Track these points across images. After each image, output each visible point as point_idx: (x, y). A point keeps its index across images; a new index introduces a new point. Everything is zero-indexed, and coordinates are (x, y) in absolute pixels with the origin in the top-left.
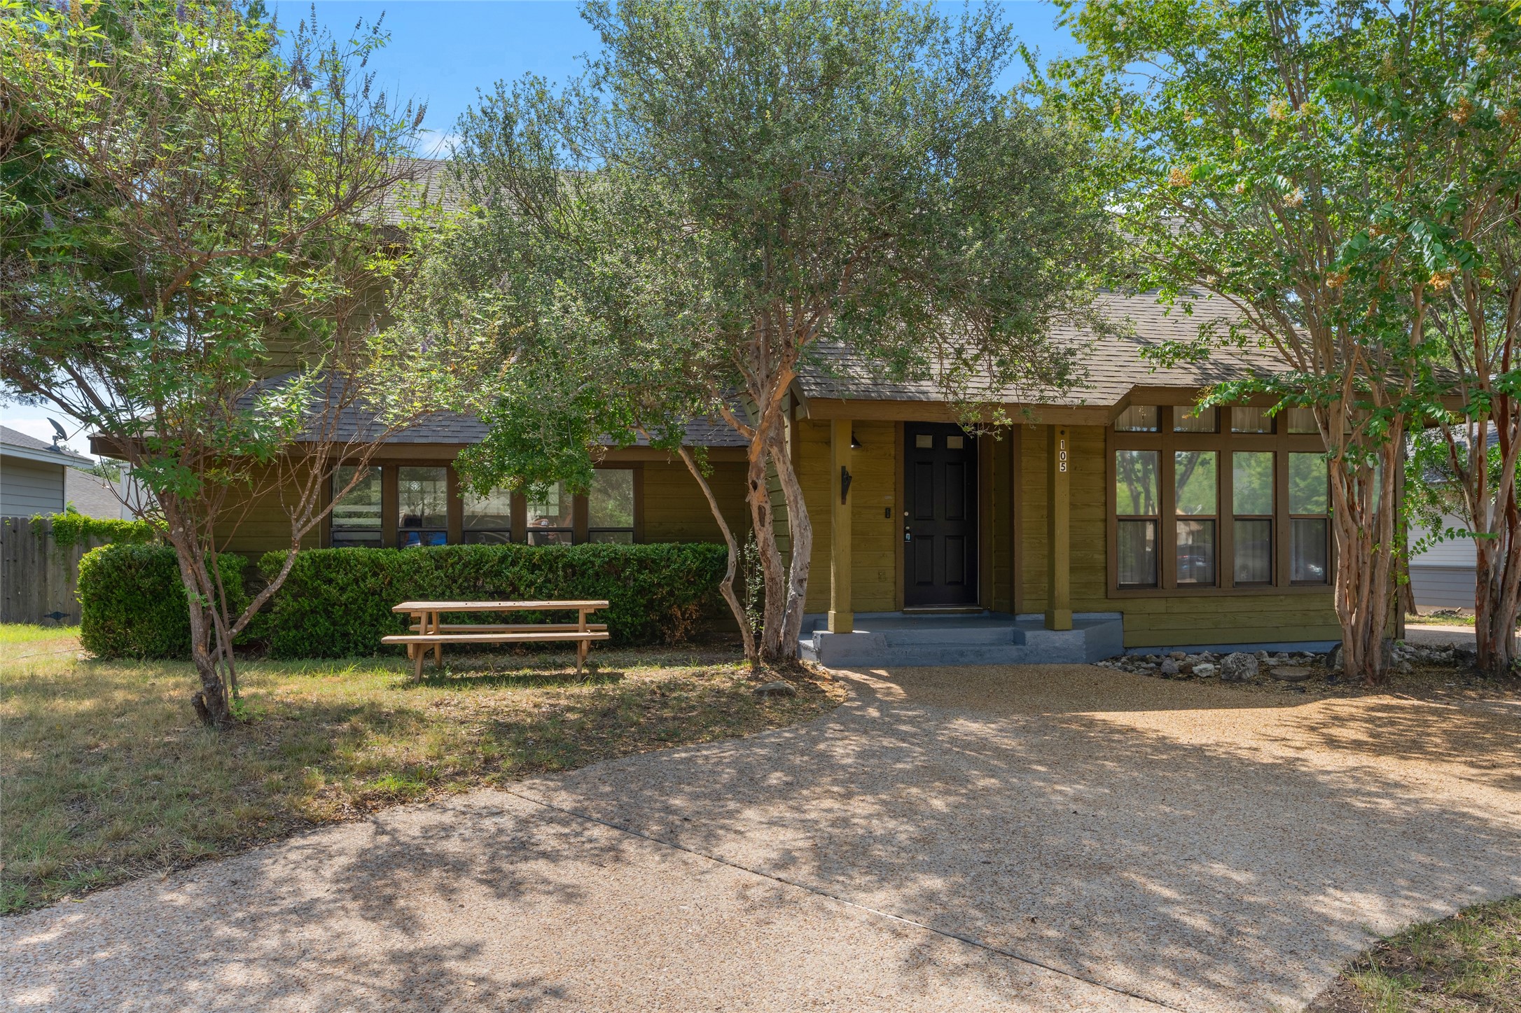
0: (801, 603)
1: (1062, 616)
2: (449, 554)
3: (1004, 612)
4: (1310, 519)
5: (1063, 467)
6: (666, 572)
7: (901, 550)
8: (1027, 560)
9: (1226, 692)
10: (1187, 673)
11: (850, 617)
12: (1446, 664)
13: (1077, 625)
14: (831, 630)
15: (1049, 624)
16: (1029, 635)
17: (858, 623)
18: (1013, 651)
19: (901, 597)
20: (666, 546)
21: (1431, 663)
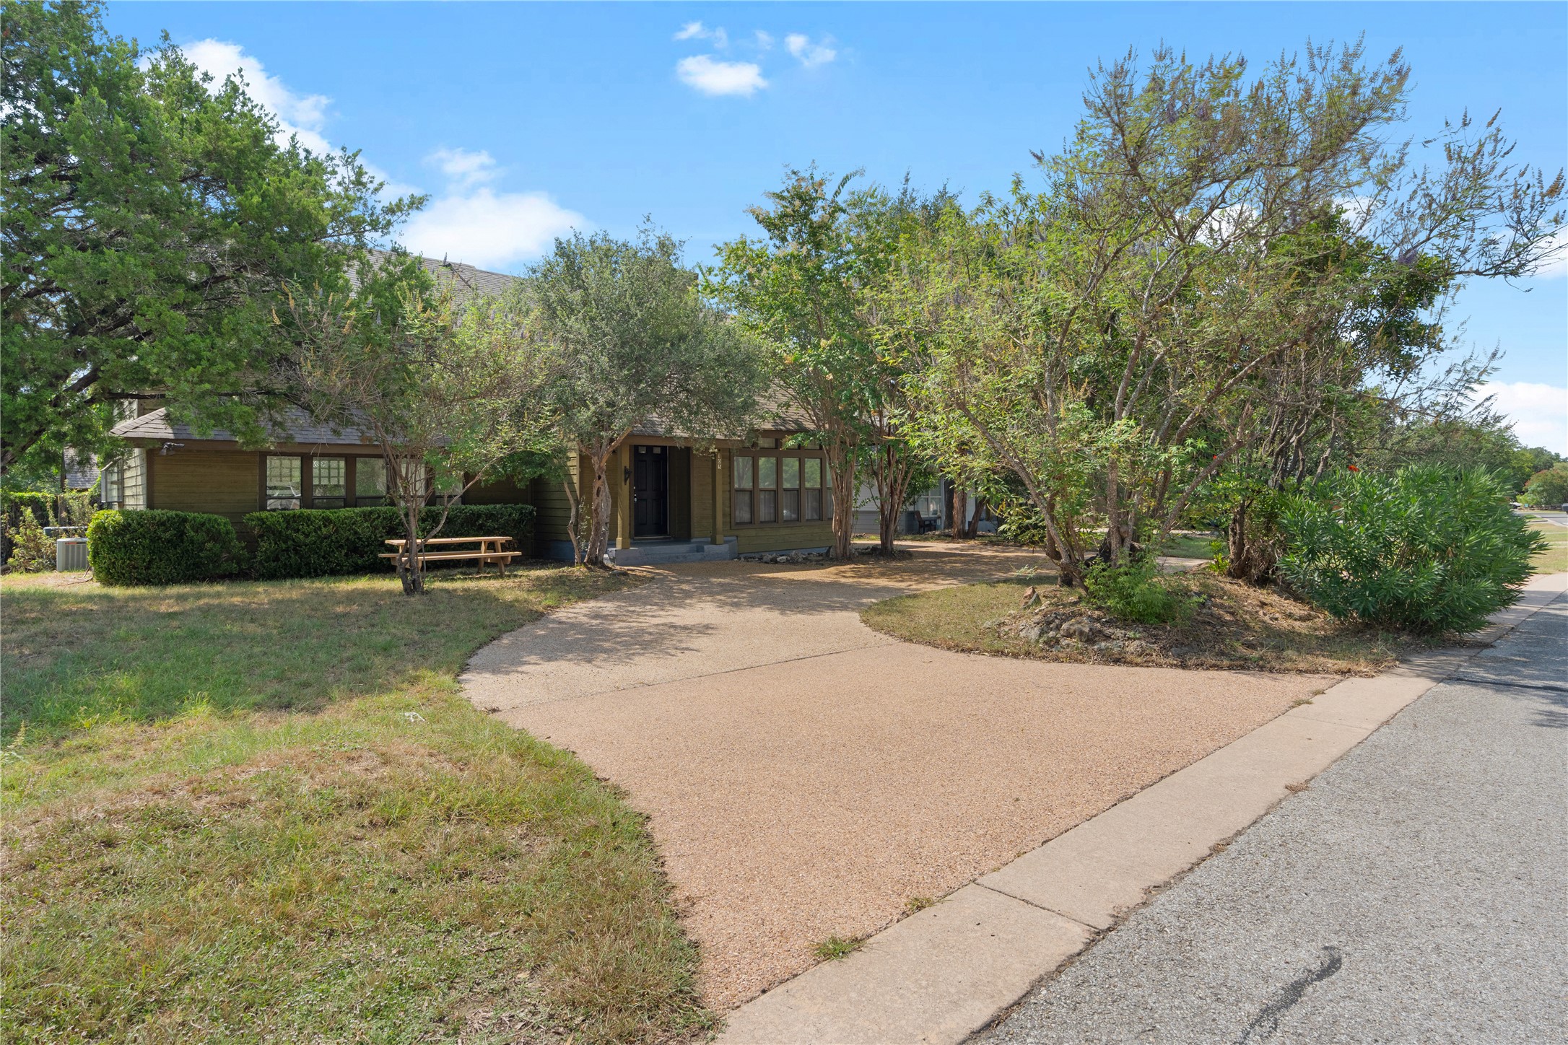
0: (607, 534)
1: (719, 538)
2: (371, 513)
3: (685, 537)
4: (813, 489)
5: (719, 467)
6: (502, 521)
7: (633, 507)
8: (696, 510)
9: (788, 566)
10: (774, 561)
11: (629, 541)
12: (868, 554)
13: (726, 542)
14: (619, 546)
15: (714, 542)
16: (706, 547)
17: (632, 545)
18: (699, 555)
19: (633, 532)
20: (498, 506)
21: (863, 554)
